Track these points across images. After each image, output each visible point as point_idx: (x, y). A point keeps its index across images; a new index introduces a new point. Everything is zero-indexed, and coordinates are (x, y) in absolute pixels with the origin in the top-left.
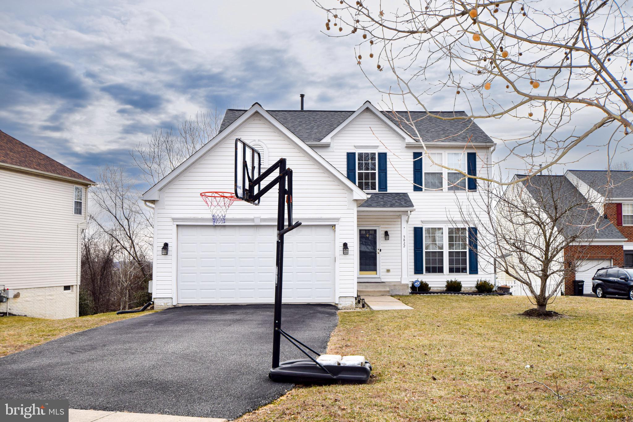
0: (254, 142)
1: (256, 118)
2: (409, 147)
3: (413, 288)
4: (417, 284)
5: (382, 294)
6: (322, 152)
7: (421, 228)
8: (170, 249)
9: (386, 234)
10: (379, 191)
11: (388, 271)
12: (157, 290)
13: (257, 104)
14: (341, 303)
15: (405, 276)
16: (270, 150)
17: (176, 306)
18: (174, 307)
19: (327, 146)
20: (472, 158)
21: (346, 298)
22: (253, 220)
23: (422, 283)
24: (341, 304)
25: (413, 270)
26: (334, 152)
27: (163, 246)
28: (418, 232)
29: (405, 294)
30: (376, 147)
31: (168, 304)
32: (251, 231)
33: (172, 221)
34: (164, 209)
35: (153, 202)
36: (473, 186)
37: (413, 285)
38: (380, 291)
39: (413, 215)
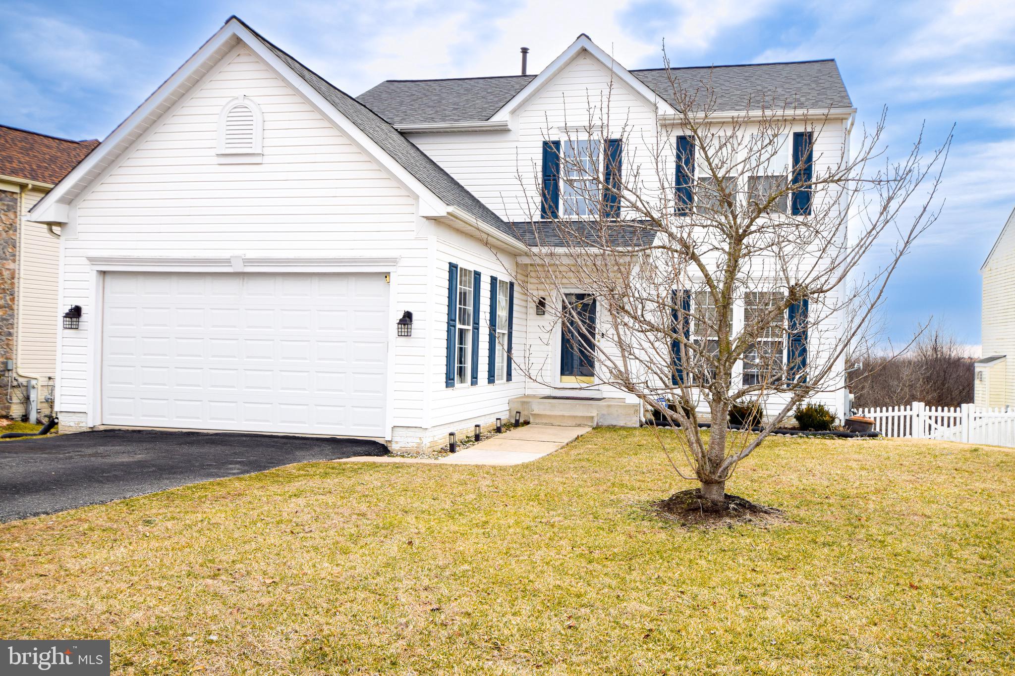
0: (236, 102)
2: (666, 125)
3: (655, 412)
6: (499, 143)
7: (688, 292)
8: (84, 317)
12: (63, 397)
13: (234, 20)
14: (396, 439)
16: (268, 116)
17: (95, 430)
18: (90, 430)
19: (502, 130)
20: (803, 144)
21: (409, 430)
22: (227, 262)
24: (397, 442)
26: (518, 141)
27: (68, 311)
30: (601, 128)
31: (81, 425)
33: (88, 262)
34: (76, 239)
35: (61, 225)
38: (575, 417)
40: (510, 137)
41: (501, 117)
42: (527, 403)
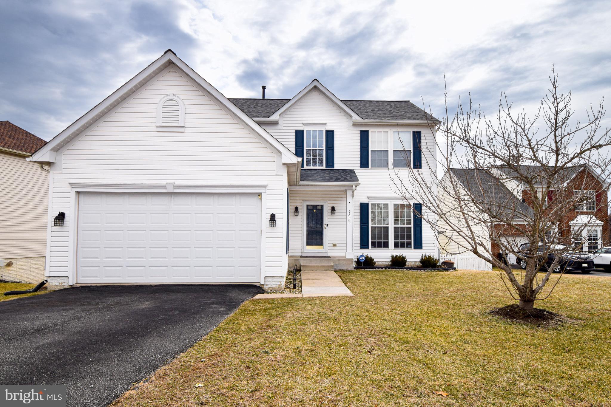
0: (168, 97)
1: (171, 70)
2: (355, 124)
3: (358, 262)
4: (362, 259)
5: (326, 269)
6: (272, 130)
7: (367, 204)
8: (66, 219)
9: (333, 209)
10: (326, 167)
11: (335, 245)
12: (51, 268)
13: (170, 52)
14: (267, 283)
15: (349, 251)
16: (187, 107)
17: (73, 287)
18: (70, 287)
19: (275, 123)
20: (417, 137)
21: (274, 278)
22: (164, 186)
23: (367, 257)
24: (267, 285)
25: (359, 245)
26: (282, 129)
27: (57, 215)
28: (364, 208)
29: (349, 269)
30: (324, 125)
31: (64, 284)
32: (165, 200)
33: (70, 187)
34: (61, 173)
35: (49, 164)
36: (418, 164)
37: (358, 259)
38: (324, 266)
39: (358, 191)
40: (279, 127)
41: (275, 117)
42: (298, 260)
